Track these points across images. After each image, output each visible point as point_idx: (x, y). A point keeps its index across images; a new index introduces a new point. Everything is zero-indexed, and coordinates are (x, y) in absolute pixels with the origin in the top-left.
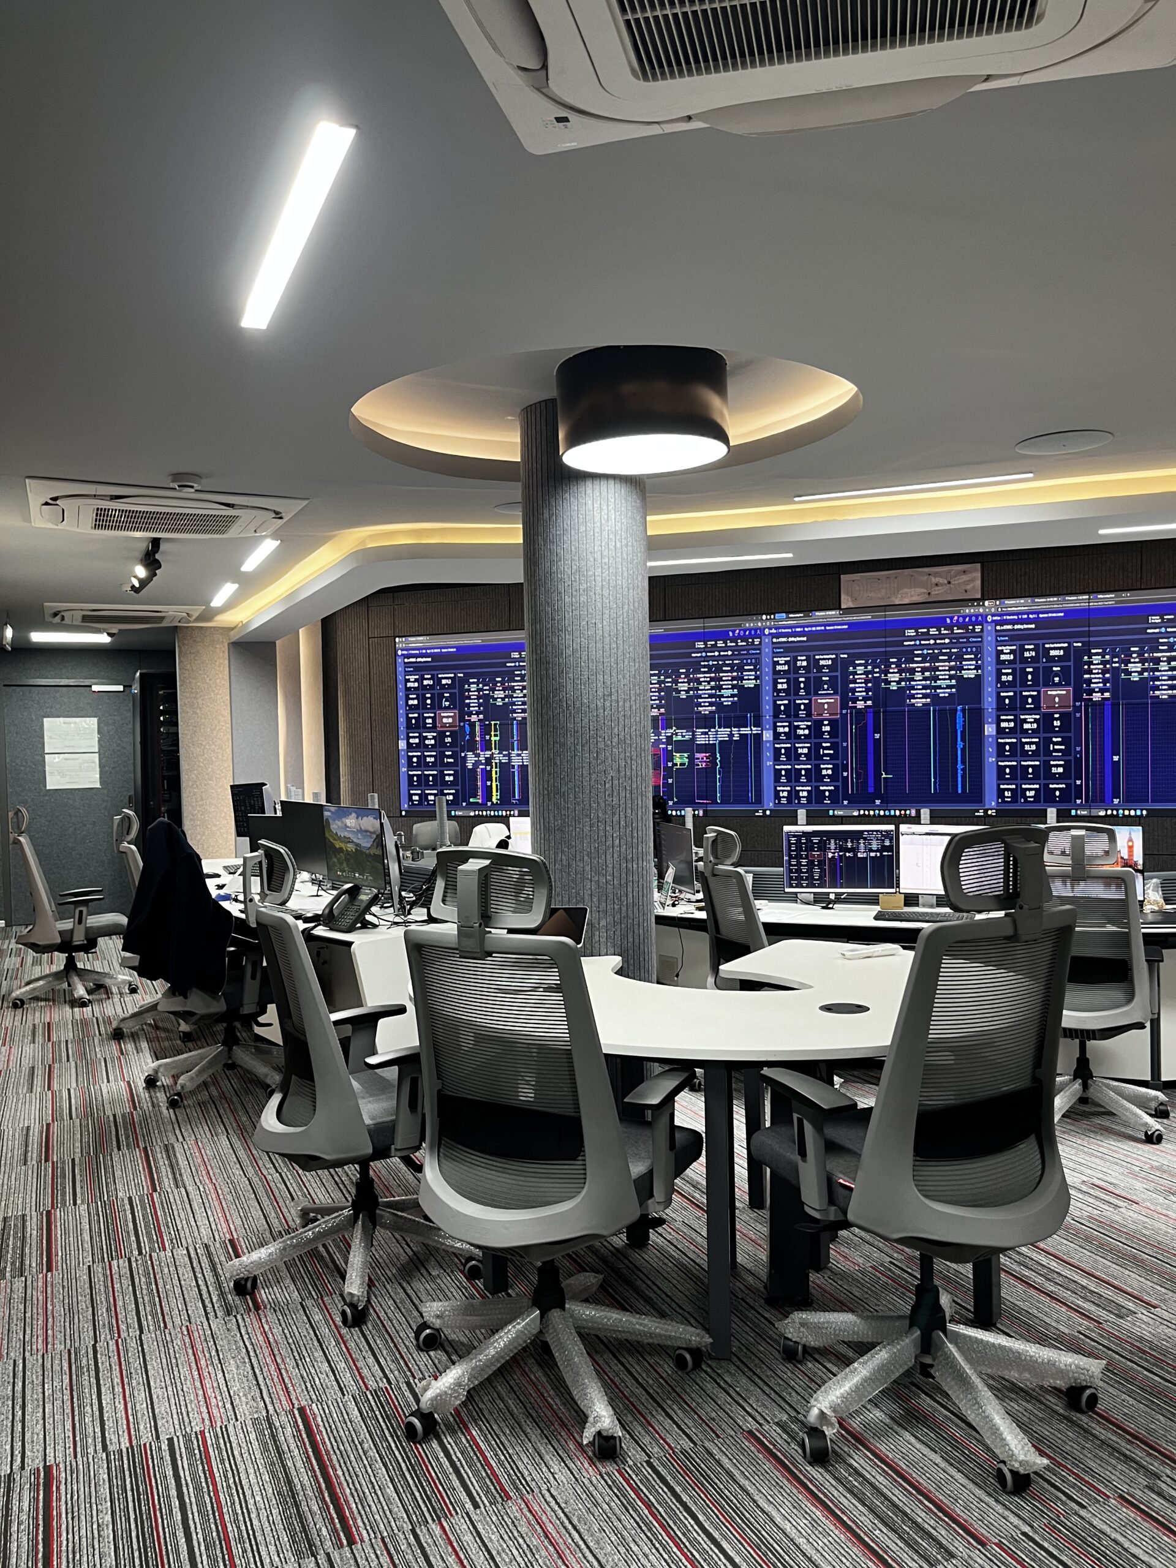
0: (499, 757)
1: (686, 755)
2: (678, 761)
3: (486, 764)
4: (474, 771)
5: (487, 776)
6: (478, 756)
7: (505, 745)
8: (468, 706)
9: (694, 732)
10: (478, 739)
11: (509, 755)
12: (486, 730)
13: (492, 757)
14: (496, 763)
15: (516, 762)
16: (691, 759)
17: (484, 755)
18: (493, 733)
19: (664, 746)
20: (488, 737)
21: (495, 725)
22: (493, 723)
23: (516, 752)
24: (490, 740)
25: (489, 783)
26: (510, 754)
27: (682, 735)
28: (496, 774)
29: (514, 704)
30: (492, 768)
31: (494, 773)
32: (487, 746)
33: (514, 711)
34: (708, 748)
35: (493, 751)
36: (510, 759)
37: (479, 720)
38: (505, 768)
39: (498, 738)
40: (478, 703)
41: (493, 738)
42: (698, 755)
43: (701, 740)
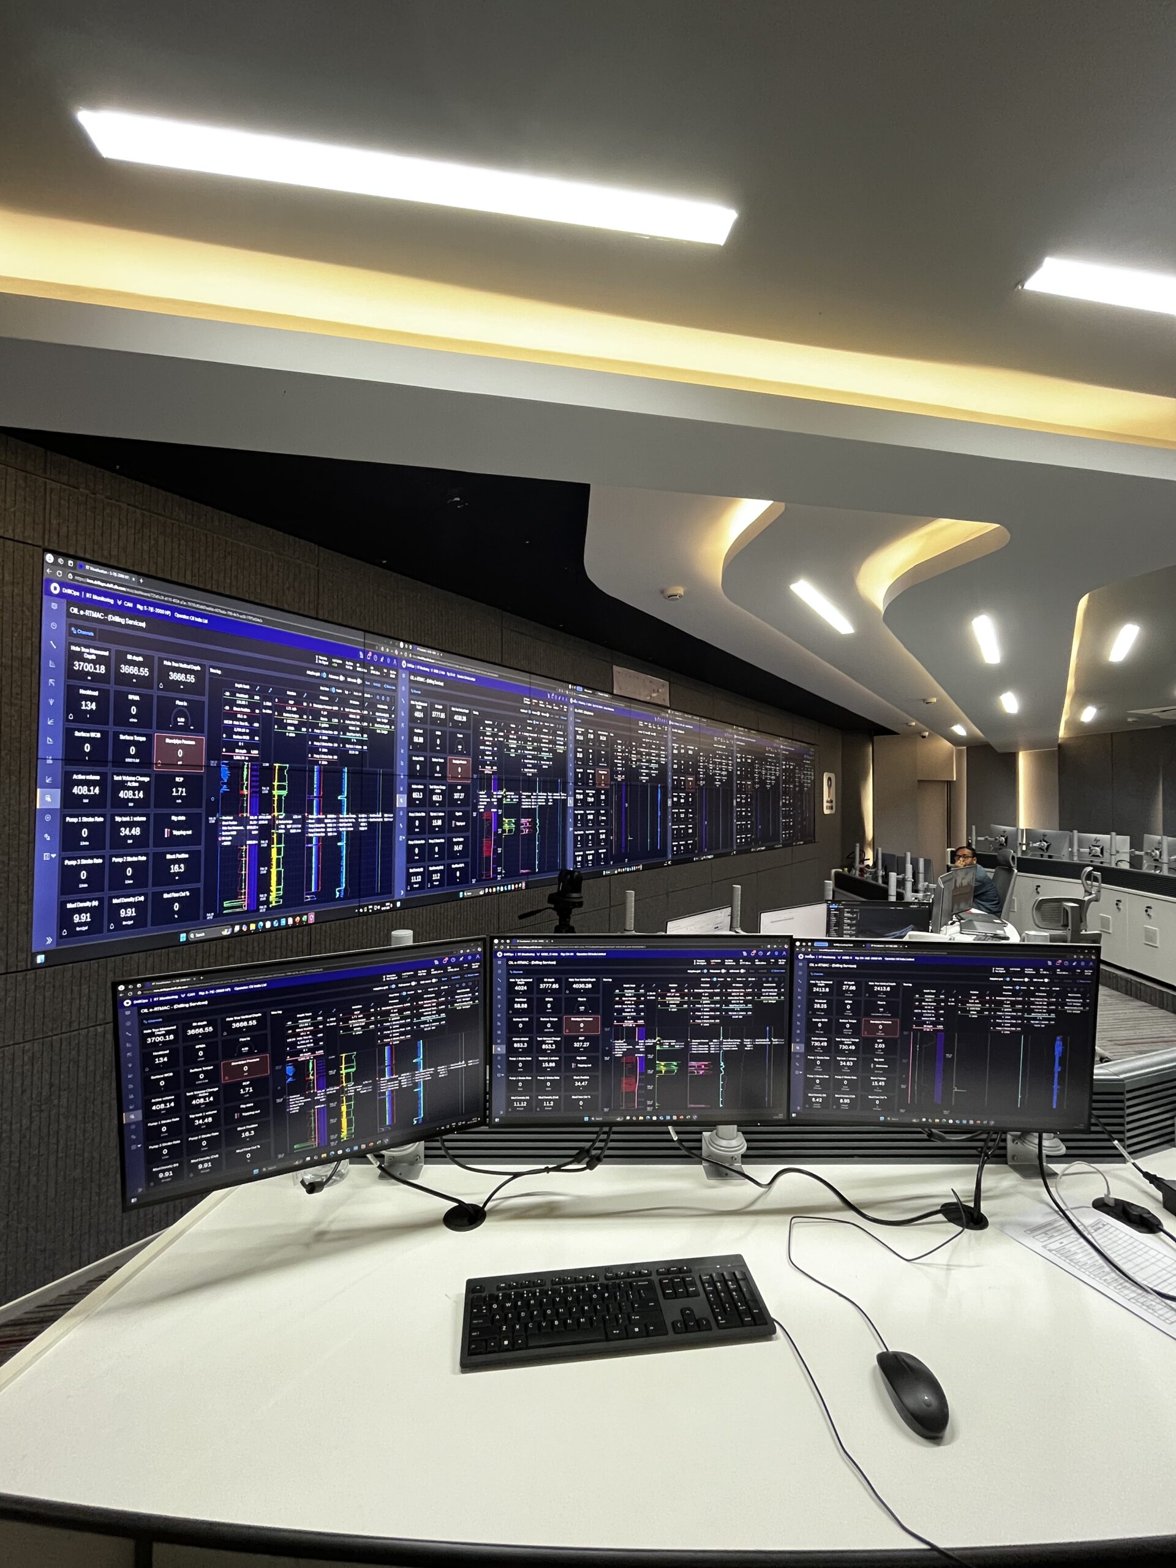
0: (285, 824)
1: (513, 820)
2: (506, 827)
3: (260, 837)
4: (234, 850)
5: (263, 858)
6: (244, 822)
7: (296, 805)
8: (230, 730)
9: (521, 795)
10: (245, 792)
11: (303, 822)
12: (263, 777)
13: (272, 824)
14: (279, 836)
15: (315, 831)
16: (518, 824)
17: (255, 822)
18: (276, 783)
19: (495, 810)
20: (265, 790)
21: (281, 769)
22: (277, 765)
23: (315, 816)
24: (270, 795)
25: (263, 870)
26: (304, 819)
27: (511, 797)
28: (279, 853)
29: (316, 738)
30: (271, 842)
31: (274, 852)
32: (264, 804)
33: (316, 750)
34: (529, 813)
35: (276, 814)
36: (304, 828)
37: (251, 759)
38: (295, 845)
39: (284, 793)
40: (251, 728)
41: (276, 792)
42: (523, 821)
43: (526, 805)
